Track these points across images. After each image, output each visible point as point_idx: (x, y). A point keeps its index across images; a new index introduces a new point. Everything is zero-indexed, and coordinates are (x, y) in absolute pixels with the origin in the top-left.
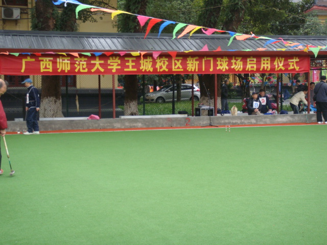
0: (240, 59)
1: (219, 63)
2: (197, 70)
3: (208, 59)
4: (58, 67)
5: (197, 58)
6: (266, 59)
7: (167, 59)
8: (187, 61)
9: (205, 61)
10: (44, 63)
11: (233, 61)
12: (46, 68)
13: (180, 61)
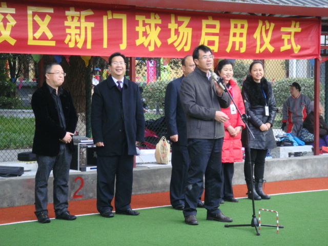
0: (186, 21)
1: (140, 29)
2: (89, 46)
3: (117, 16)
5: (90, 13)
6: (239, 24)
7: (13, 11)
8: (65, 18)
9: (109, 21)
11: (172, 26)
13: (48, 19)
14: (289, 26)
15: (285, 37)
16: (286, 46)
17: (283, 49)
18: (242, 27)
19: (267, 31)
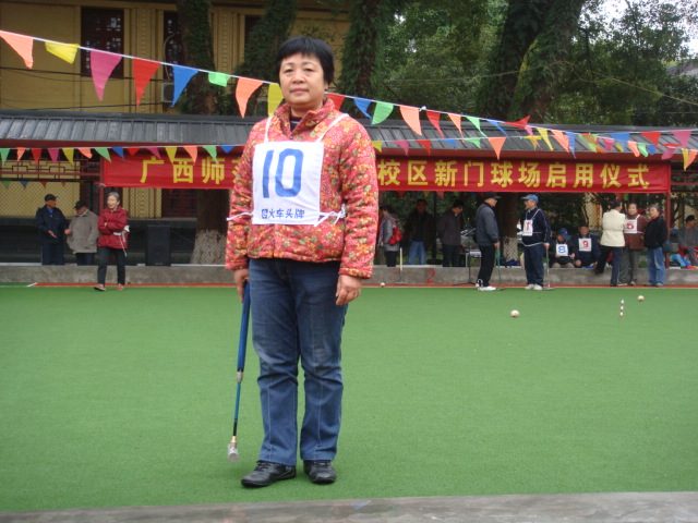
0: (535, 166)
1: (494, 172)
2: (453, 185)
3: (475, 164)
4: (204, 175)
5: (454, 163)
6: (584, 166)
7: (398, 164)
8: (436, 167)
9: (469, 168)
10: (180, 167)
11: (522, 170)
12: (182, 176)
13: (423, 168)
14: (637, 167)
15: (633, 177)
16: (634, 183)
17: (630, 185)
18: (588, 169)
19: (613, 173)
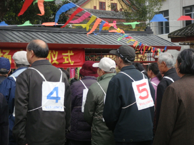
15: (66, 58)
16: (66, 62)
17: (64, 63)
19: (54, 56)
